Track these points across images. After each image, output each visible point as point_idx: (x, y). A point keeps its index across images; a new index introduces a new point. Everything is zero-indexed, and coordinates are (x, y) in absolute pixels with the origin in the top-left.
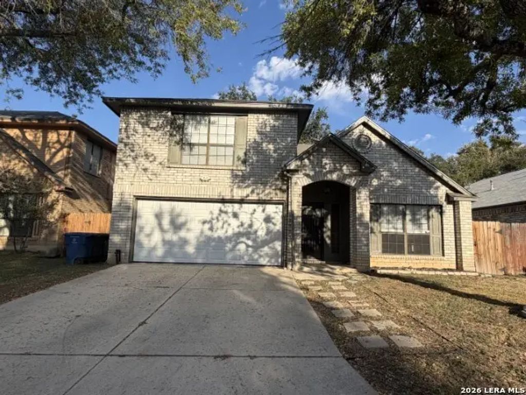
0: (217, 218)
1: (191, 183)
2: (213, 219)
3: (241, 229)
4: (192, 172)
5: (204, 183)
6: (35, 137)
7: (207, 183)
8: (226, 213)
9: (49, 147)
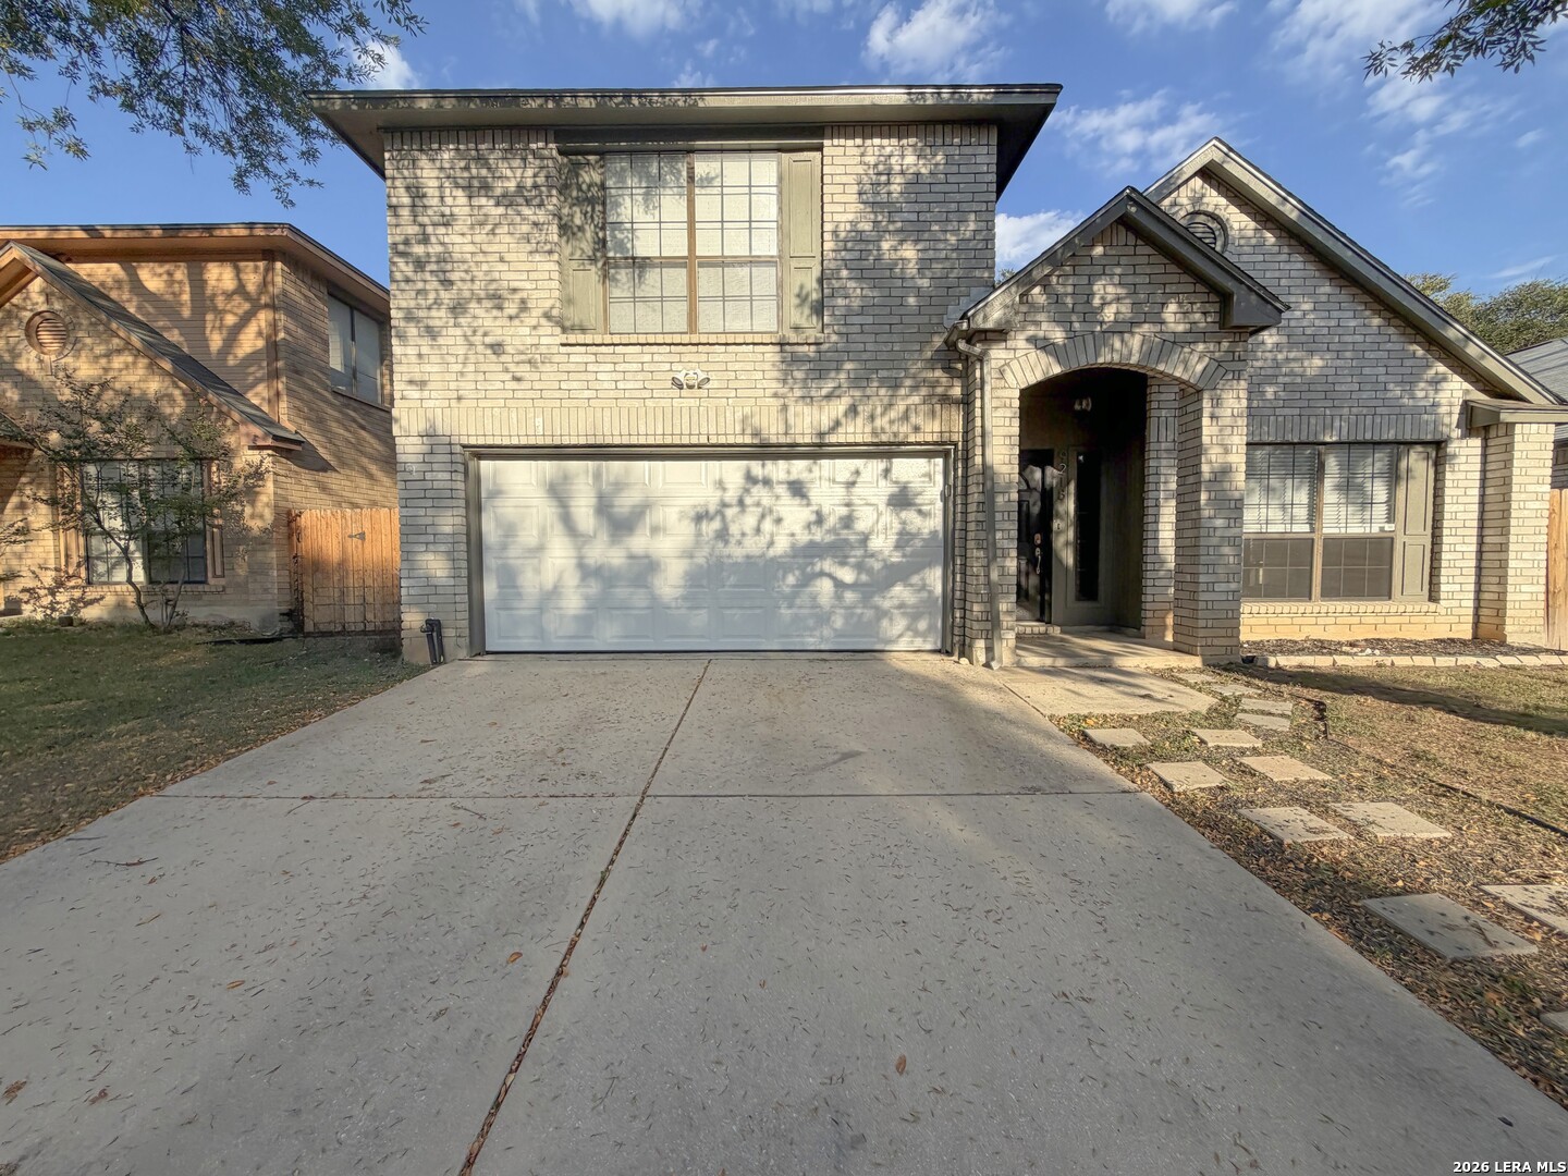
0: (741, 503)
1: (647, 394)
2: (724, 505)
3: (819, 535)
4: (647, 358)
5: (685, 392)
6: (171, 282)
7: (696, 392)
8: (767, 482)
9: (215, 310)
